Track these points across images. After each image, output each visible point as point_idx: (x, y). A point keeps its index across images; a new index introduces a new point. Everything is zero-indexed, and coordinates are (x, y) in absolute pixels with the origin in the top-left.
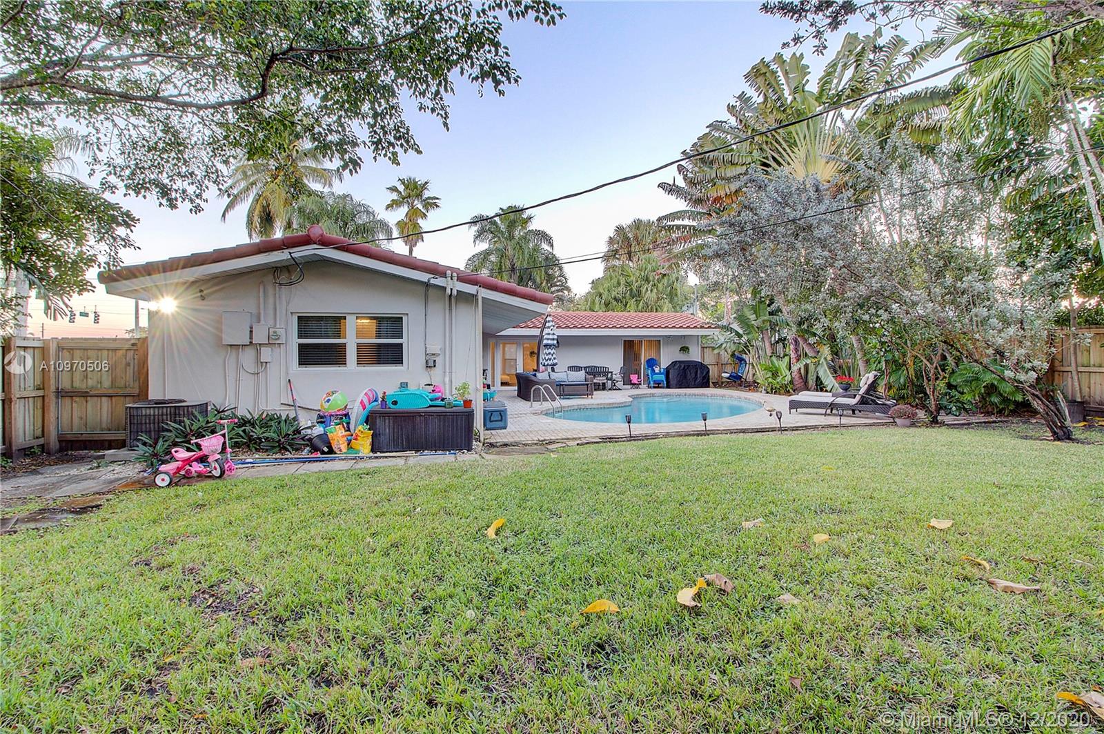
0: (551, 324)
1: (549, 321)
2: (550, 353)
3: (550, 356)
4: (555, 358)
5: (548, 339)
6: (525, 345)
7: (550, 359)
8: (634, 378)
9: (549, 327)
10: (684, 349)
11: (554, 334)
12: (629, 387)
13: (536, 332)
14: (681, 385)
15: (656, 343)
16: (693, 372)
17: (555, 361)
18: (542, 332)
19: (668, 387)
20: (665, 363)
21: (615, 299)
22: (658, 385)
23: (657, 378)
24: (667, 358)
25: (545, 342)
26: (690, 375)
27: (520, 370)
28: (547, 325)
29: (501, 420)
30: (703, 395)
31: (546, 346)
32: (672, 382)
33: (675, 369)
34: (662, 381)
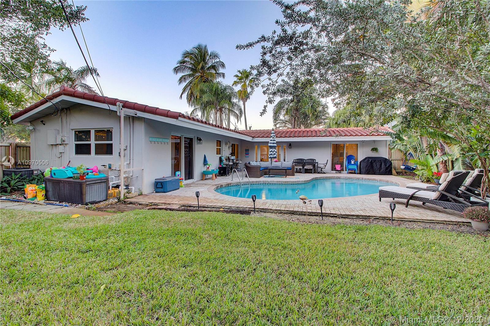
1: (272, 133)
2: (272, 151)
3: (272, 153)
4: (275, 154)
5: (271, 143)
8: (338, 167)
9: (272, 136)
10: (375, 150)
11: (274, 140)
12: (335, 172)
14: (368, 173)
15: (356, 145)
16: (378, 164)
17: (275, 156)
19: (360, 173)
20: (360, 158)
22: (353, 172)
24: (362, 155)
26: (376, 166)
29: (162, 188)
30: (374, 180)
31: (270, 147)
32: (362, 170)
33: (364, 162)
34: (355, 169)
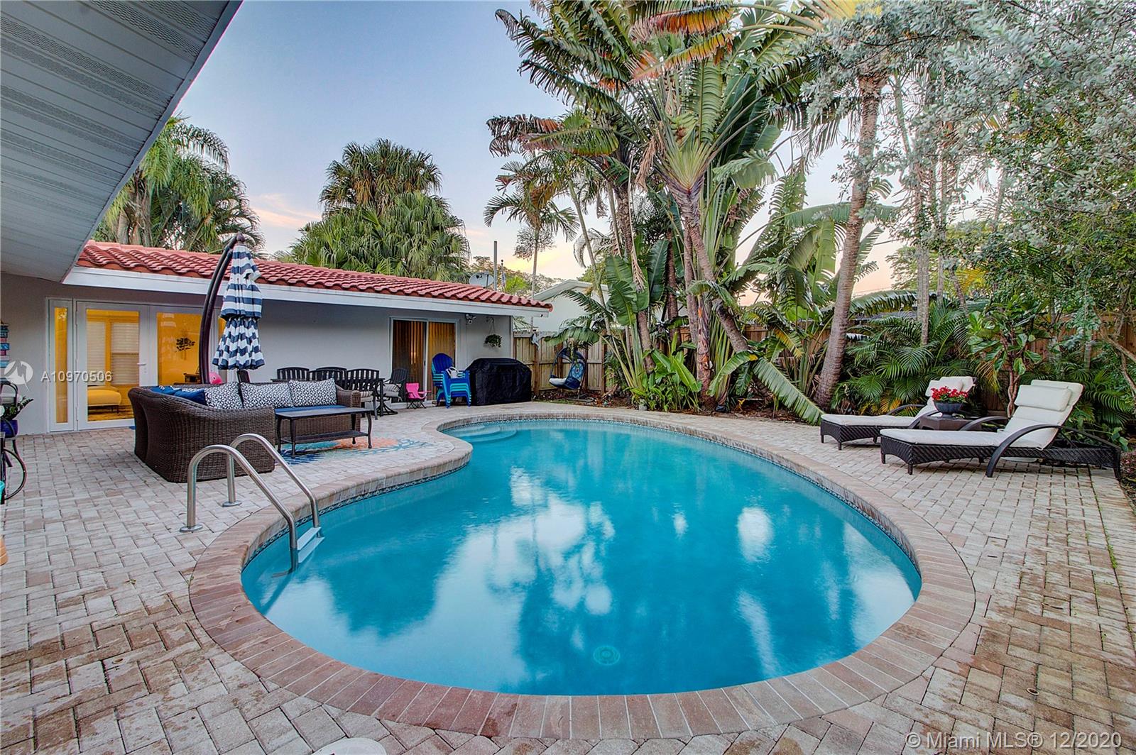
0: (244, 261)
1: (239, 255)
2: (241, 336)
3: (243, 344)
4: (256, 350)
5: (236, 300)
6: (164, 324)
7: (243, 352)
8: (413, 389)
9: (239, 270)
10: (493, 340)
12: (407, 406)
13: (200, 287)
14: (493, 399)
15: (448, 326)
16: (510, 377)
17: (257, 357)
18: (215, 287)
19: (474, 403)
21: (356, 254)
22: (458, 400)
23: (455, 388)
24: (466, 352)
25: (227, 306)
26: (506, 382)
27: (148, 378)
28: (235, 263)
31: (231, 317)
32: (480, 395)
33: (483, 372)
34: (465, 393)
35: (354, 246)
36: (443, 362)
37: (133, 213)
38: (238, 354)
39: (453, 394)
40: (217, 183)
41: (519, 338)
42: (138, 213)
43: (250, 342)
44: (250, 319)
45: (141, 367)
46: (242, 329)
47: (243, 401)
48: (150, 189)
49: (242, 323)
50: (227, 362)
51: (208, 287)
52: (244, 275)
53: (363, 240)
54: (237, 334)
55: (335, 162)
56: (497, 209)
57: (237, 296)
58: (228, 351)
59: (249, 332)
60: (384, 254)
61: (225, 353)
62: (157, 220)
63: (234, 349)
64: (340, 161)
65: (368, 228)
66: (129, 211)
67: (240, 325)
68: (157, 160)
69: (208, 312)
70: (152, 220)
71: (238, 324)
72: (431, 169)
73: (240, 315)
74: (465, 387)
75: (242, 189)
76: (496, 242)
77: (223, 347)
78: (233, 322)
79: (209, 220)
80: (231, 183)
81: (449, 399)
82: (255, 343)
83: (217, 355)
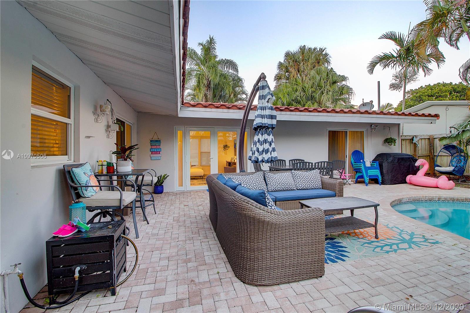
1: (263, 88)
2: (265, 141)
3: (266, 146)
4: (274, 150)
5: (263, 116)
7: (267, 151)
19: (383, 183)
23: (371, 173)
24: (371, 150)
25: (257, 122)
31: (260, 128)
32: (386, 177)
33: (388, 163)
34: (377, 176)
35: (294, 96)
36: (358, 155)
37: (207, 97)
38: (264, 153)
39: (370, 176)
40: (234, 81)
41: (404, 140)
42: (209, 96)
43: (270, 145)
44: (270, 130)
45: (211, 159)
46: (266, 136)
47: (267, 185)
48: (212, 86)
49: (266, 132)
50: (258, 159)
51: (243, 115)
52: (267, 100)
53: (298, 93)
54: (263, 140)
55: (280, 62)
56: (377, 63)
57: (263, 114)
58: (258, 151)
59: (270, 138)
60: (308, 99)
61: (256, 152)
62: (214, 99)
63: (262, 150)
64: (282, 61)
65: (299, 89)
66: (206, 95)
67: (265, 133)
68: (214, 73)
69: (243, 127)
70: (213, 99)
71: (264, 133)
72: (326, 55)
73: (265, 127)
74: (376, 172)
75: (243, 81)
76: (379, 82)
77: (255, 149)
78: (261, 132)
79: (232, 96)
80: (240, 80)
81: (367, 179)
82: (273, 145)
83: (250, 154)
